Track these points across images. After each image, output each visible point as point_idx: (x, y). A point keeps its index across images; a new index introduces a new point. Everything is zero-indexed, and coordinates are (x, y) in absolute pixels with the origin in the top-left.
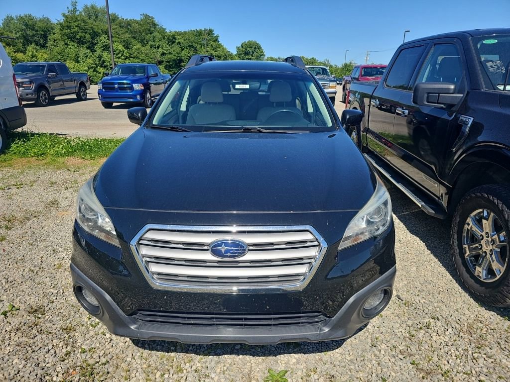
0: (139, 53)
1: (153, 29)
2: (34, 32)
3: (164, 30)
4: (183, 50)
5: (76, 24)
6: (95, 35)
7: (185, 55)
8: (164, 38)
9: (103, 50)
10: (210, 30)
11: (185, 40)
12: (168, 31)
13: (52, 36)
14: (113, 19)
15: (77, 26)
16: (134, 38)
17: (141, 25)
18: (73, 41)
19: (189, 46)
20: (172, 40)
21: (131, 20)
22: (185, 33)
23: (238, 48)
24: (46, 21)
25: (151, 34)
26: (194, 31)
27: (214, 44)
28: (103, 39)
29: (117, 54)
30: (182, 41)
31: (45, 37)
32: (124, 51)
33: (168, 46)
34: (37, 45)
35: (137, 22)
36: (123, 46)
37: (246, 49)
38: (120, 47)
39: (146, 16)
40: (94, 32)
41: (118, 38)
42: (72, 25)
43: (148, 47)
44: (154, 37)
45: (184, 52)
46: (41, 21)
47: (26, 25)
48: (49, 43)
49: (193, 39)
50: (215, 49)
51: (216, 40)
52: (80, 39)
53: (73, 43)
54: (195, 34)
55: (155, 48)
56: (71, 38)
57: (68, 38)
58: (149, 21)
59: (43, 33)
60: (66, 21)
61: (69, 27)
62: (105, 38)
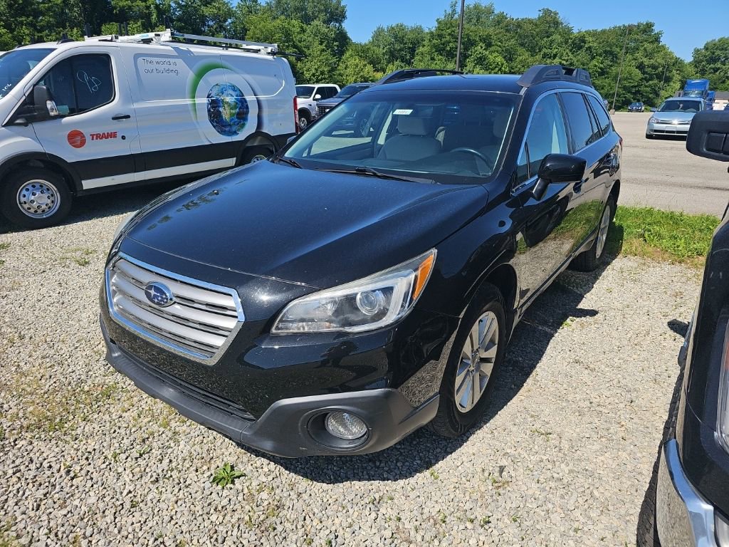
0: (523, 66)
1: (553, 30)
2: (402, 46)
3: (569, 30)
4: (593, 58)
5: (449, 31)
6: (469, 44)
7: (596, 66)
8: (566, 42)
9: (476, 64)
10: (647, 24)
11: (600, 43)
12: (575, 31)
13: (421, 49)
14: (500, 20)
15: (449, 34)
16: (522, 45)
17: (536, 25)
18: (441, 55)
19: (605, 52)
20: (578, 44)
21: (523, 20)
22: (604, 32)
23: (697, 51)
24: (419, 30)
25: (548, 37)
26: (620, 27)
27: (649, 47)
28: (479, 49)
29: (492, 69)
30: (595, 44)
31: (412, 51)
32: (502, 64)
33: (570, 54)
34: (403, 62)
35: (530, 21)
36: (504, 58)
37: (713, 53)
38: (500, 59)
39: (547, 12)
40: (469, 39)
41: (500, 46)
42: (444, 32)
43: (539, 57)
44: (552, 42)
45: (595, 62)
46: (413, 31)
47: (396, 37)
48: (415, 58)
49: (614, 41)
50: (649, 55)
51: (657, 40)
52: (450, 51)
53: (440, 57)
54: (619, 33)
55: (550, 58)
56: (440, 51)
57: (436, 51)
58: (548, 19)
59: (411, 46)
60: (439, 28)
61: (440, 36)
62: (482, 47)
